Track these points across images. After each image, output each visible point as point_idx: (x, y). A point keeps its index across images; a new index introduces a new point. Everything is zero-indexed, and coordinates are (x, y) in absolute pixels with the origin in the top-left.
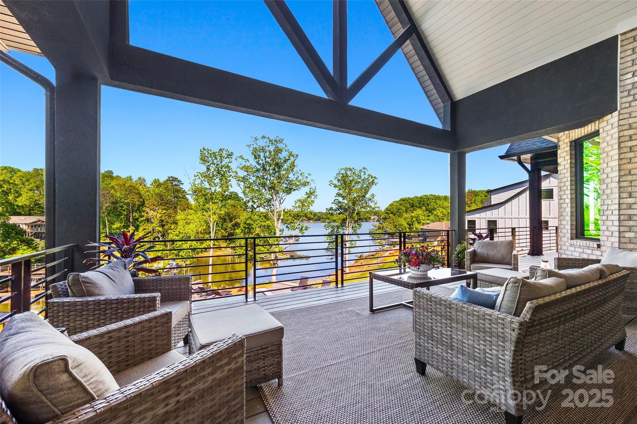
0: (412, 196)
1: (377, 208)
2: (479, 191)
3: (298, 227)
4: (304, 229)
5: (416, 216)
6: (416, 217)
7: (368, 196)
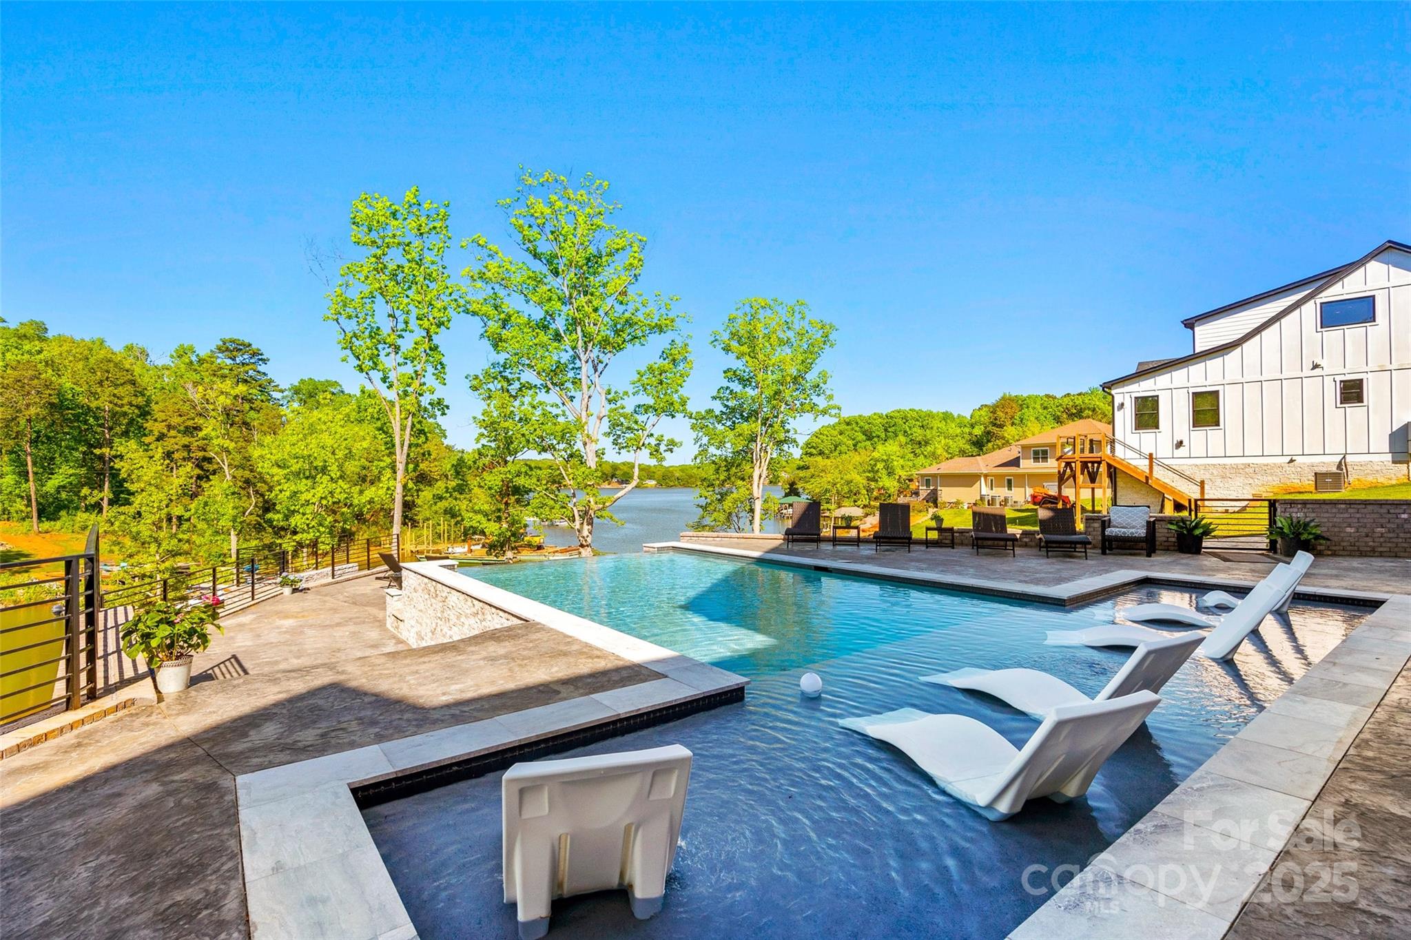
0: (867, 413)
1: (834, 408)
2: (1029, 397)
3: (646, 442)
4: (662, 448)
5: (885, 458)
6: (883, 460)
7: (812, 377)
